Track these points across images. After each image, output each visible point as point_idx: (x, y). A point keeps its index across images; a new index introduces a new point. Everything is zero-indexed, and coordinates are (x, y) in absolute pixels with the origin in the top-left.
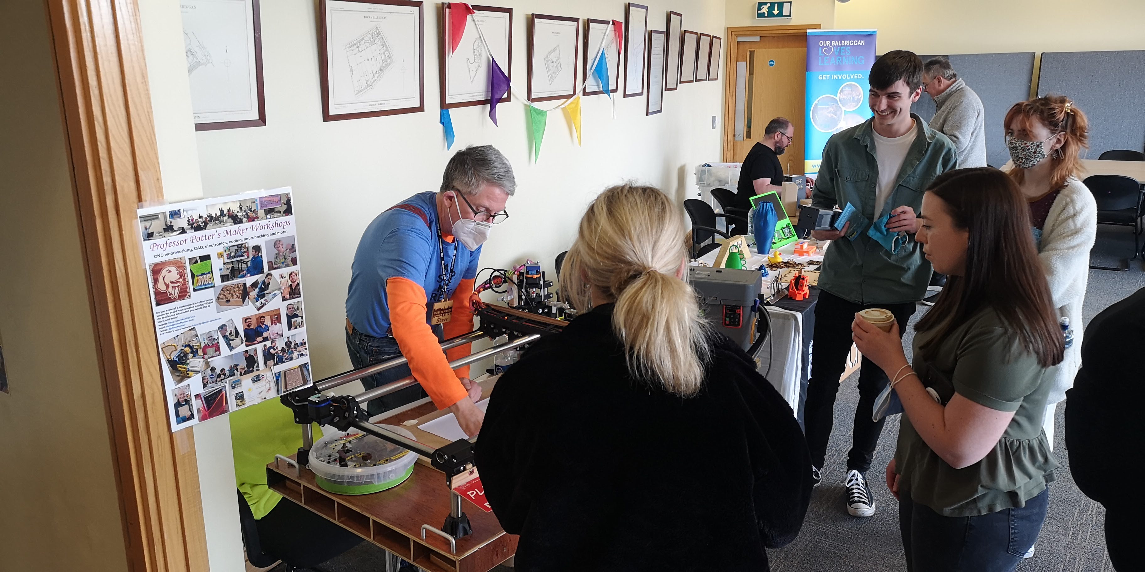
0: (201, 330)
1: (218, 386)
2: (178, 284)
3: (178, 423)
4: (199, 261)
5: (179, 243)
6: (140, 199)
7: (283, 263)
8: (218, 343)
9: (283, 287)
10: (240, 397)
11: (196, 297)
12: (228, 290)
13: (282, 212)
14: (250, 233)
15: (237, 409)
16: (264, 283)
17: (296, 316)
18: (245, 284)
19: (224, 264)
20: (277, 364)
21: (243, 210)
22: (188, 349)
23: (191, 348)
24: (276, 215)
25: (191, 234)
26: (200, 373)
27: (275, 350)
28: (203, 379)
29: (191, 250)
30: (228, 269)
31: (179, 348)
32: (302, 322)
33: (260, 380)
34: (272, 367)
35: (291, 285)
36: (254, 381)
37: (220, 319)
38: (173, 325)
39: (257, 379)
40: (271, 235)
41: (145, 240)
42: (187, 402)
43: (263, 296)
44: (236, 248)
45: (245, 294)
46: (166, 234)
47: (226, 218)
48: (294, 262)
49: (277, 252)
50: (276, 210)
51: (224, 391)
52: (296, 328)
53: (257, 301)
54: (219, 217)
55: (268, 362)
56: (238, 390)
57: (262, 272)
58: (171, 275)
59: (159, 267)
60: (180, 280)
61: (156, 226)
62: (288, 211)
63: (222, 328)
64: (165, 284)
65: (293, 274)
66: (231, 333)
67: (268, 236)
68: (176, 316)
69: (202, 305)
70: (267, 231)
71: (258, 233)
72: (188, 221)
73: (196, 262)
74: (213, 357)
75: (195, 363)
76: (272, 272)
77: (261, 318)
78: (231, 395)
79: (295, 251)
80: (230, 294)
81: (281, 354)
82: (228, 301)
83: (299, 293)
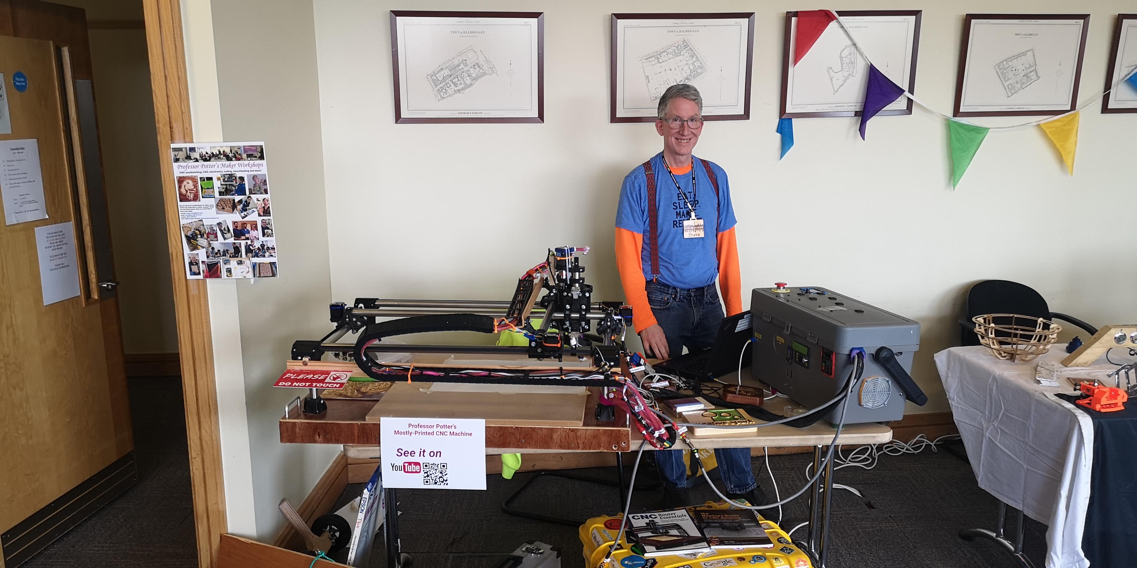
0: (206, 222)
1: (216, 260)
2: (193, 192)
3: (191, 275)
4: (206, 180)
5: (194, 167)
6: (171, 138)
7: (258, 191)
8: (217, 233)
9: (259, 207)
12: (223, 202)
13: (258, 157)
14: (237, 168)
15: (227, 278)
16: (246, 201)
17: (268, 228)
19: (221, 185)
20: (254, 257)
21: (233, 152)
22: (197, 232)
23: (200, 232)
25: (201, 163)
26: (205, 249)
27: (253, 247)
28: (207, 252)
29: (201, 173)
30: (223, 188)
31: (193, 230)
32: (272, 233)
33: (242, 264)
34: (251, 258)
35: (264, 207)
36: (238, 264)
38: (189, 215)
39: (240, 263)
41: (174, 162)
42: (197, 264)
43: (246, 210)
44: (228, 176)
46: (187, 161)
47: (222, 156)
48: (266, 192)
49: (255, 183)
51: (219, 264)
52: (268, 236)
53: (242, 212)
54: (218, 155)
55: (248, 254)
57: (245, 195)
58: (189, 185)
59: (182, 179)
60: (194, 189)
61: (181, 155)
62: (262, 158)
63: (219, 224)
64: (185, 190)
65: (265, 200)
66: (224, 229)
68: (191, 210)
69: (207, 207)
70: (247, 168)
74: (213, 241)
75: (202, 241)
76: (251, 195)
77: (244, 224)
78: (223, 268)
80: (224, 204)
81: (257, 251)
82: (223, 208)
83: (270, 214)
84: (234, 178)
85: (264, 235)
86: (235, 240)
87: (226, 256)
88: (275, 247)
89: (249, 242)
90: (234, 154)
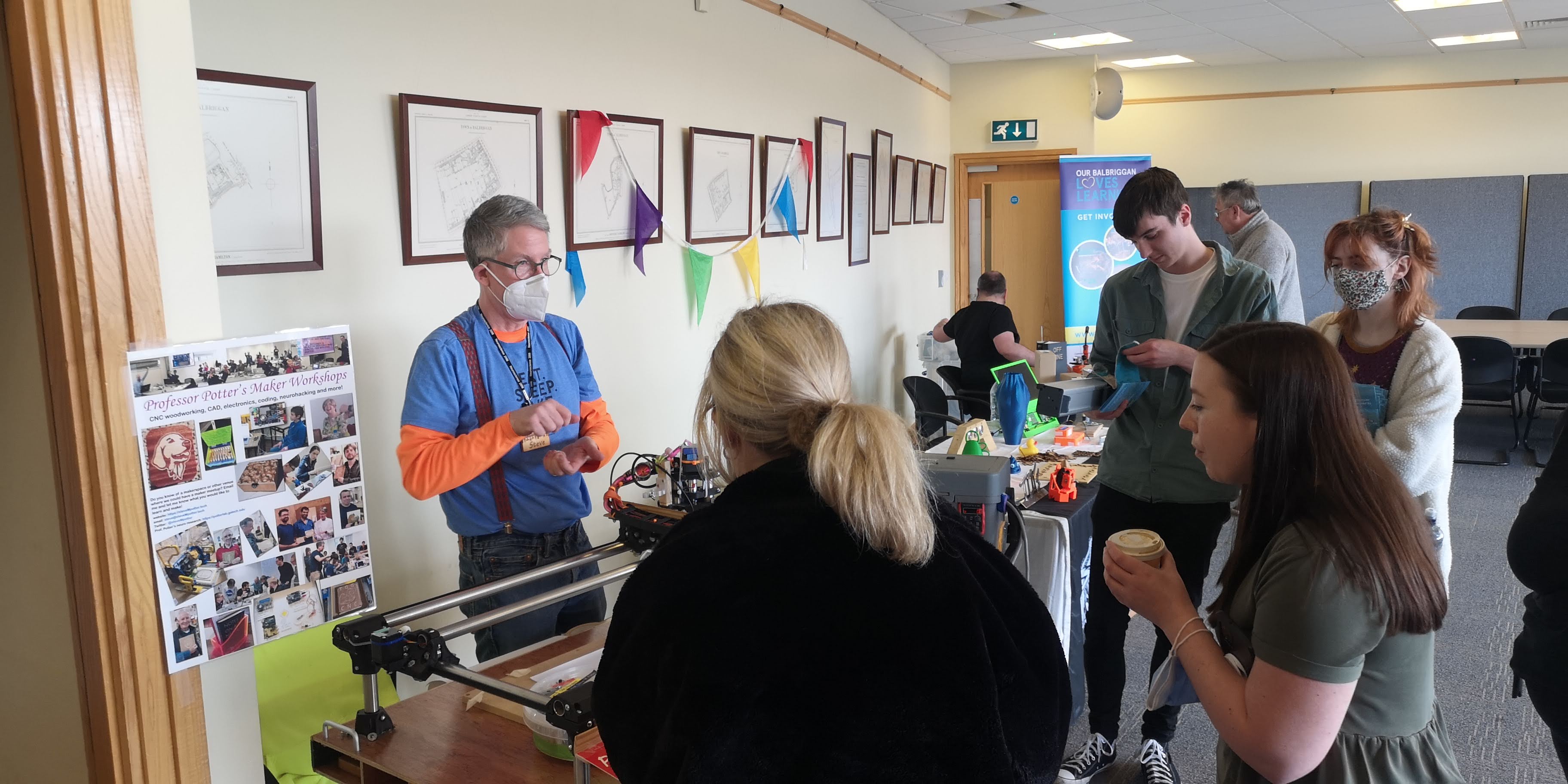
0: (214, 526)
1: (237, 608)
2: (184, 459)
3: (179, 660)
4: (214, 427)
5: (186, 401)
6: (131, 338)
7: (335, 431)
8: (240, 544)
9: (336, 466)
10: (270, 624)
11: (208, 478)
12: (255, 469)
13: (335, 360)
14: (288, 389)
15: (266, 641)
16: (307, 459)
17: (353, 507)
18: (280, 461)
19: (251, 431)
20: (326, 577)
21: (280, 355)
22: (195, 553)
23: (200, 551)
24: (326, 364)
25: (204, 388)
27: (321, 556)
28: (217, 596)
29: (203, 411)
30: (256, 439)
31: (182, 551)
32: (362, 516)
33: (299, 599)
34: (318, 581)
35: (347, 463)
36: (291, 601)
37: (243, 510)
38: (175, 518)
39: (295, 598)
40: (319, 391)
41: (137, 395)
42: (193, 630)
43: (307, 478)
44: (268, 409)
45: (280, 475)
46: (168, 388)
47: (254, 367)
48: (352, 431)
49: (327, 416)
50: (327, 357)
51: (246, 615)
52: (353, 525)
54: (244, 366)
55: (312, 574)
56: (267, 614)
57: (305, 444)
58: (174, 445)
59: (156, 435)
60: (187, 454)
61: (155, 376)
62: (344, 359)
64: (165, 458)
65: (350, 448)
66: (258, 531)
67: (314, 393)
68: (179, 505)
69: (217, 490)
70: (314, 387)
71: (301, 389)
72: (200, 370)
73: (210, 428)
74: (231, 565)
75: (206, 573)
76: (320, 444)
77: (302, 510)
78: (256, 621)
79: (353, 415)
80: (257, 474)
81: (331, 562)
82: (255, 485)
83: (359, 475)
85: (344, 523)
86: (281, 550)
88: (368, 543)
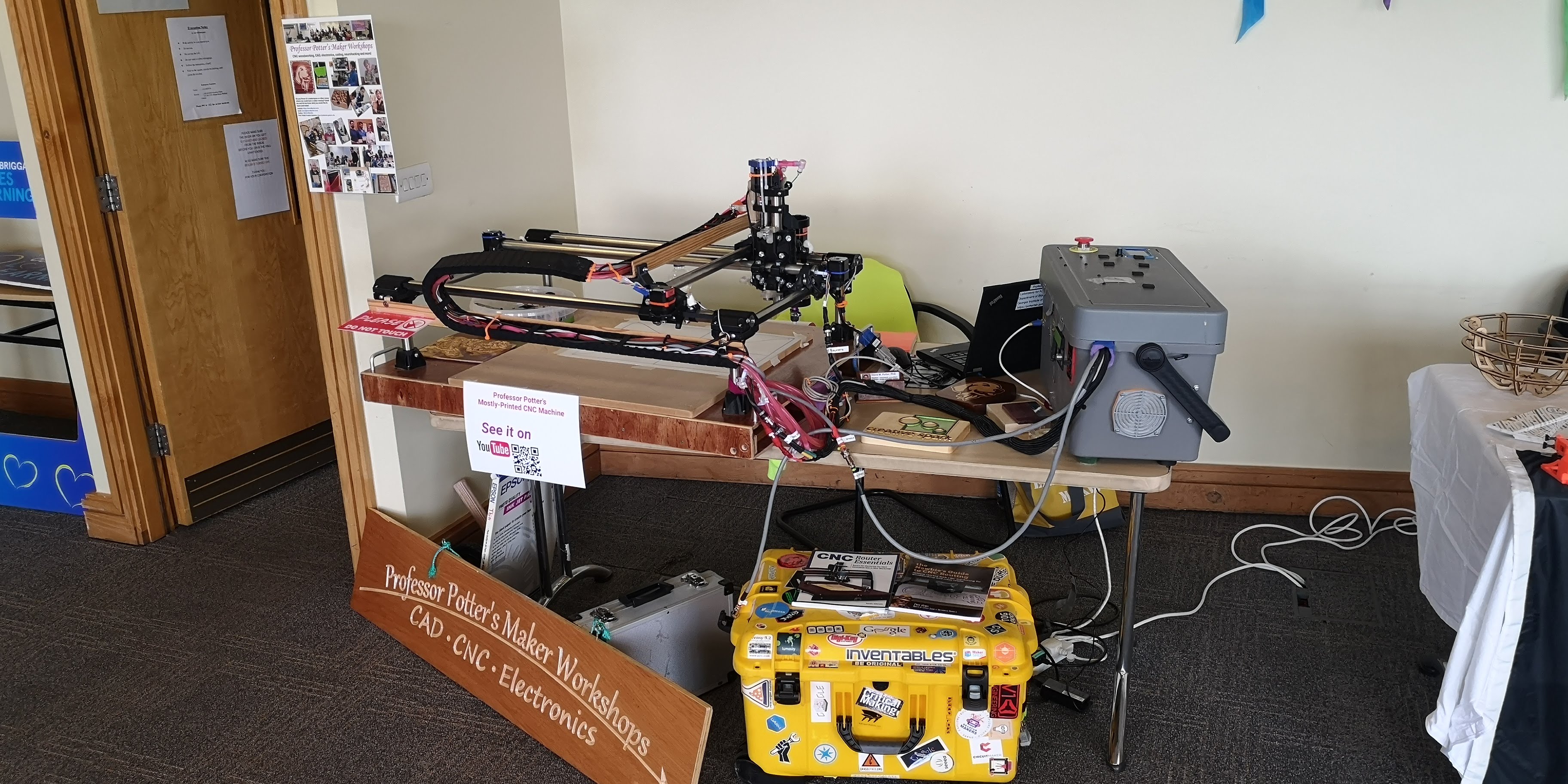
0: (323, 120)
1: (335, 169)
2: (308, 81)
3: (313, 186)
5: (307, 49)
6: (283, 12)
7: (370, 80)
8: (334, 134)
9: (373, 102)
10: (349, 184)
13: (366, 36)
14: (348, 50)
16: (360, 94)
17: (383, 130)
19: (334, 72)
20: (373, 167)
21: (342, 29)
22: (315, 132)
23: (318, 132)
25: (313, 44)
27: (371, 154)
28: (326, 159)
31: (311, 130)
32: (388, 137)
34: (369, 168)
35: (377, 102)
38: (306, 111)
39: (359, 174)
41: (288, 43)
43: (360, 105)
44: (340, 60)
46: (299, 41)
47: (332, 35)
48: (378, 81)
49: (366, 70)
53: (357, 108)
55: (367, 163)
56: (348, 177)
57: (358, 85)
58: (303, 72)
59: (296, 65)
60: (309, 78)
61: (293, 34)
62: (370, 36)
63: (336, 123)
64: (300, 78)
65: (378, 92)
66: (341, 130)
68: (307, 105)
69: (323, 101)
70: (358, 51)
71: (353, 51)
72: (311, 33)
73: (317, 66)
74: (331, 144)
75: (321, 145)
76: (365, 86)
77: (360, 123)
78: (344, 179)
81: (375, 159)
82: (338, 103)
83: (384, 111)
84: (346, 63)
85: (380, 138)
86: (353, 143)
87: (345, 164)
88: (393, 154)
89: (366, 146)
90: (343, 31)
